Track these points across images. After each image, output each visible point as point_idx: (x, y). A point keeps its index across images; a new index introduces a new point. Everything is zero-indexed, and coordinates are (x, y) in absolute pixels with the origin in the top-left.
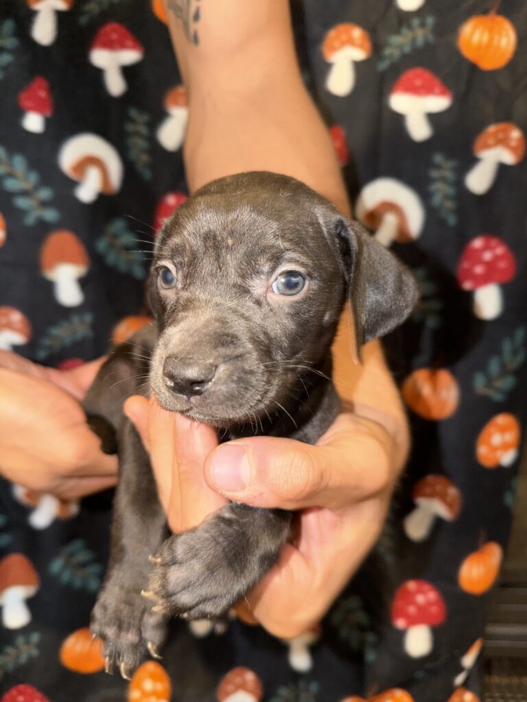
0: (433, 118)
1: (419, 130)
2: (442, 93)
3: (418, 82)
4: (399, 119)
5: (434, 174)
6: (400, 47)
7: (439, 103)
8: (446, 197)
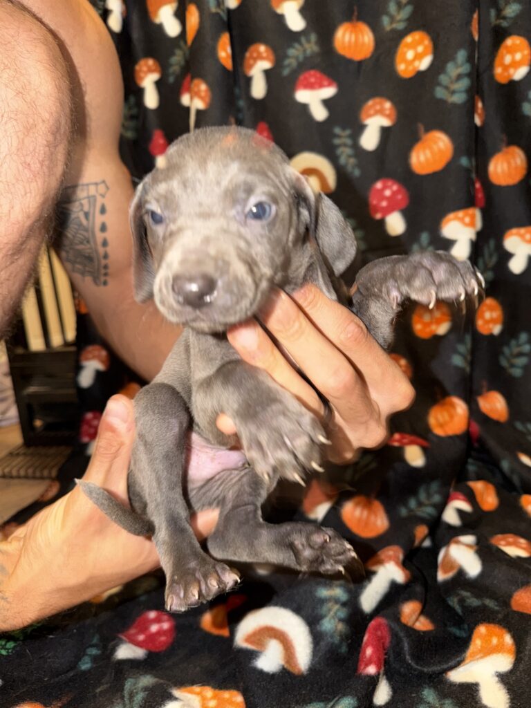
0: (327, 103)
1: (320, 114)
2: (329, 85)
3: (313, 80)
4: (304, 108)
5: (337, 141)
6: (297, 58)
7: (329, 92)
8: (350, 156)
